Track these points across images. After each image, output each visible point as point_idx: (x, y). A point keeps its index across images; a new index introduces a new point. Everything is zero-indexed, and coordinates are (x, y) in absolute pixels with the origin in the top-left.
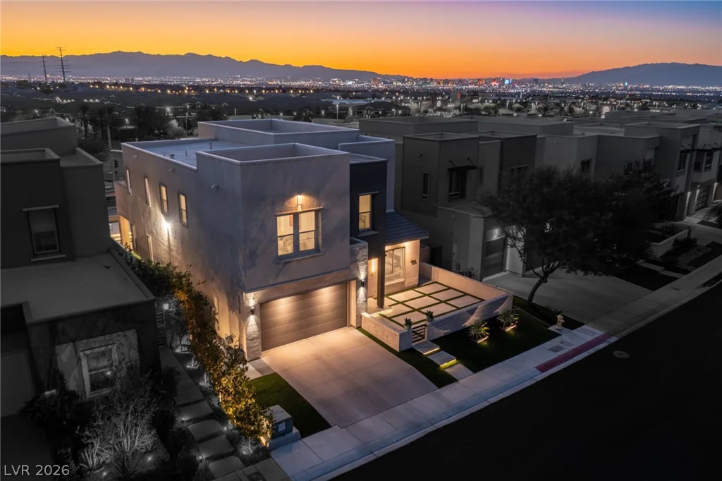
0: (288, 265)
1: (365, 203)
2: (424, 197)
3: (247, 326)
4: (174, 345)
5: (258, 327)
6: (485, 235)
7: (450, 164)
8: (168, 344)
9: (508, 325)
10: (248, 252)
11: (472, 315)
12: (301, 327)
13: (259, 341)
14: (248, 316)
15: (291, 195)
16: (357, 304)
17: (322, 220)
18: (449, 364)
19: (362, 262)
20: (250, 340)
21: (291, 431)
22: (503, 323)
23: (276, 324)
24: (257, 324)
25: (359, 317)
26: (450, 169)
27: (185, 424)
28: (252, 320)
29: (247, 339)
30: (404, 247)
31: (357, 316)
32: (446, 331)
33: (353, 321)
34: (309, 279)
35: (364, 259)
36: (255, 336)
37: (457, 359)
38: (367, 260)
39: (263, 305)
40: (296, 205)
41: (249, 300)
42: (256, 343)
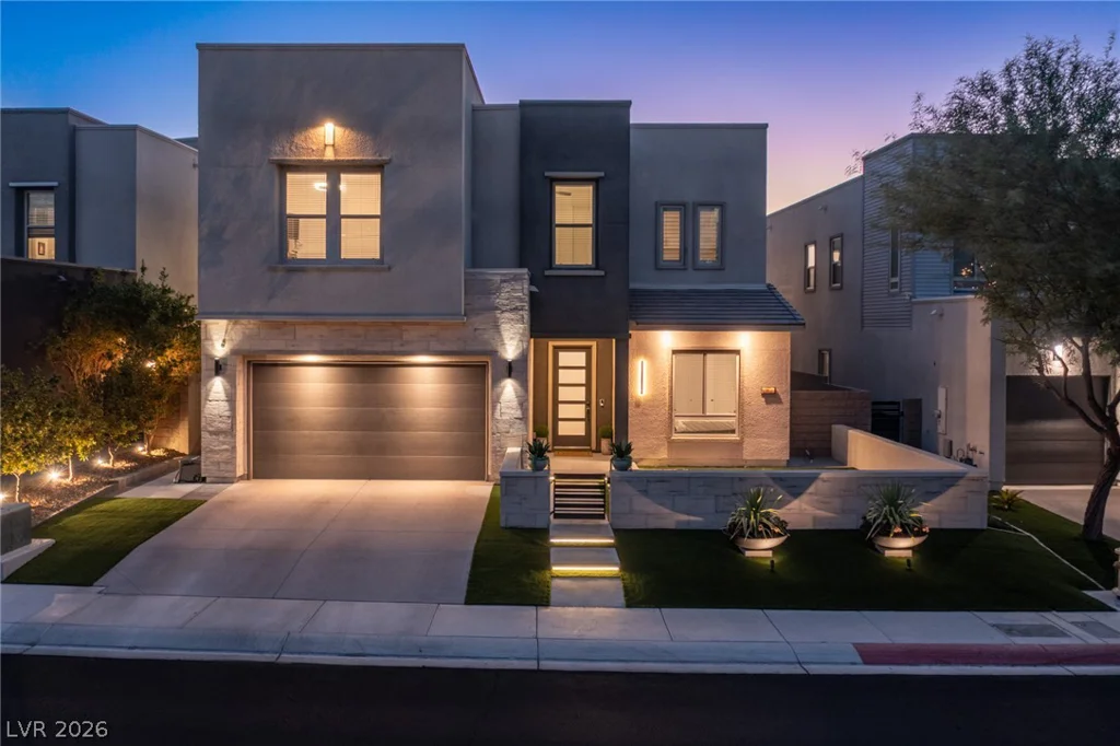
2: (893, 285)
3: (206, 399)
5: (231, 410)
11: (796, 495)
12: (360, 449)
13: (232, 440)
14: (209, 378)
15: (312, 121)
18: (583, 572)
19: (507, 315)
20: (211, 433)
23: (294, 423)
24: (228, 401)
28: (218, 386)
29: (204, 429)
30: (737, 352)
32: (684, 518)
34: (356, 319)
35: (516, 309)
36: (223, 426)
37: (622, 569)
38: (526, 314)
39: (261, 369)
40: (322, 146)
41: (215, 337)
42: (224, 443)
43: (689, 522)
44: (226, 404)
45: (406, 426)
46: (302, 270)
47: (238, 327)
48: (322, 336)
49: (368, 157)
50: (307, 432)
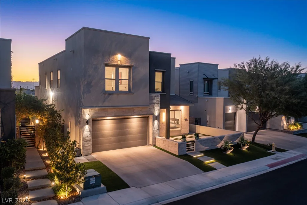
0: (111, 96)
1: (159, 76)
2: (191, 93)
3: (83, 132)
4: (39, 147)
5: (91, 134)
6: (225, 110)
7: (204, 75)
8: (36, 145)
9: (244, 145)
10: (86, 82)
11: (221, 140)
12: (119, 141)
13: (91, 143)
14: (84, 125)
15: (115, 54)
16: (153, 130)
17: (133, 73)
18: (210, 162)
19: (156, 105)
20: (85, 141)
21: (100, 186)
22: (241, 145)
23: (103, 136)
24: (90, 132)
25: (154, 139)
26: (204, 78)
27: (25, 180)
28: (87, 128)
29: (83, 141)
30: (181, 110)
31: (153, 138)
32: (206, 148)
33: (151, 141)
34: (124, 107)
35: (158, 103)
36: (88, 139)
37: (215, 160)
38: (159, 104)
39: (95, 121)
40: (117, 60)
41: (86, 114)
42: (89, 144)
43: (207, 149)
44: (89, 132)
45: (130, 134)
46: (113, 94)
47: (93, 110)
48: (115, 112)
49: (128, 64)
50: (106, 138)
